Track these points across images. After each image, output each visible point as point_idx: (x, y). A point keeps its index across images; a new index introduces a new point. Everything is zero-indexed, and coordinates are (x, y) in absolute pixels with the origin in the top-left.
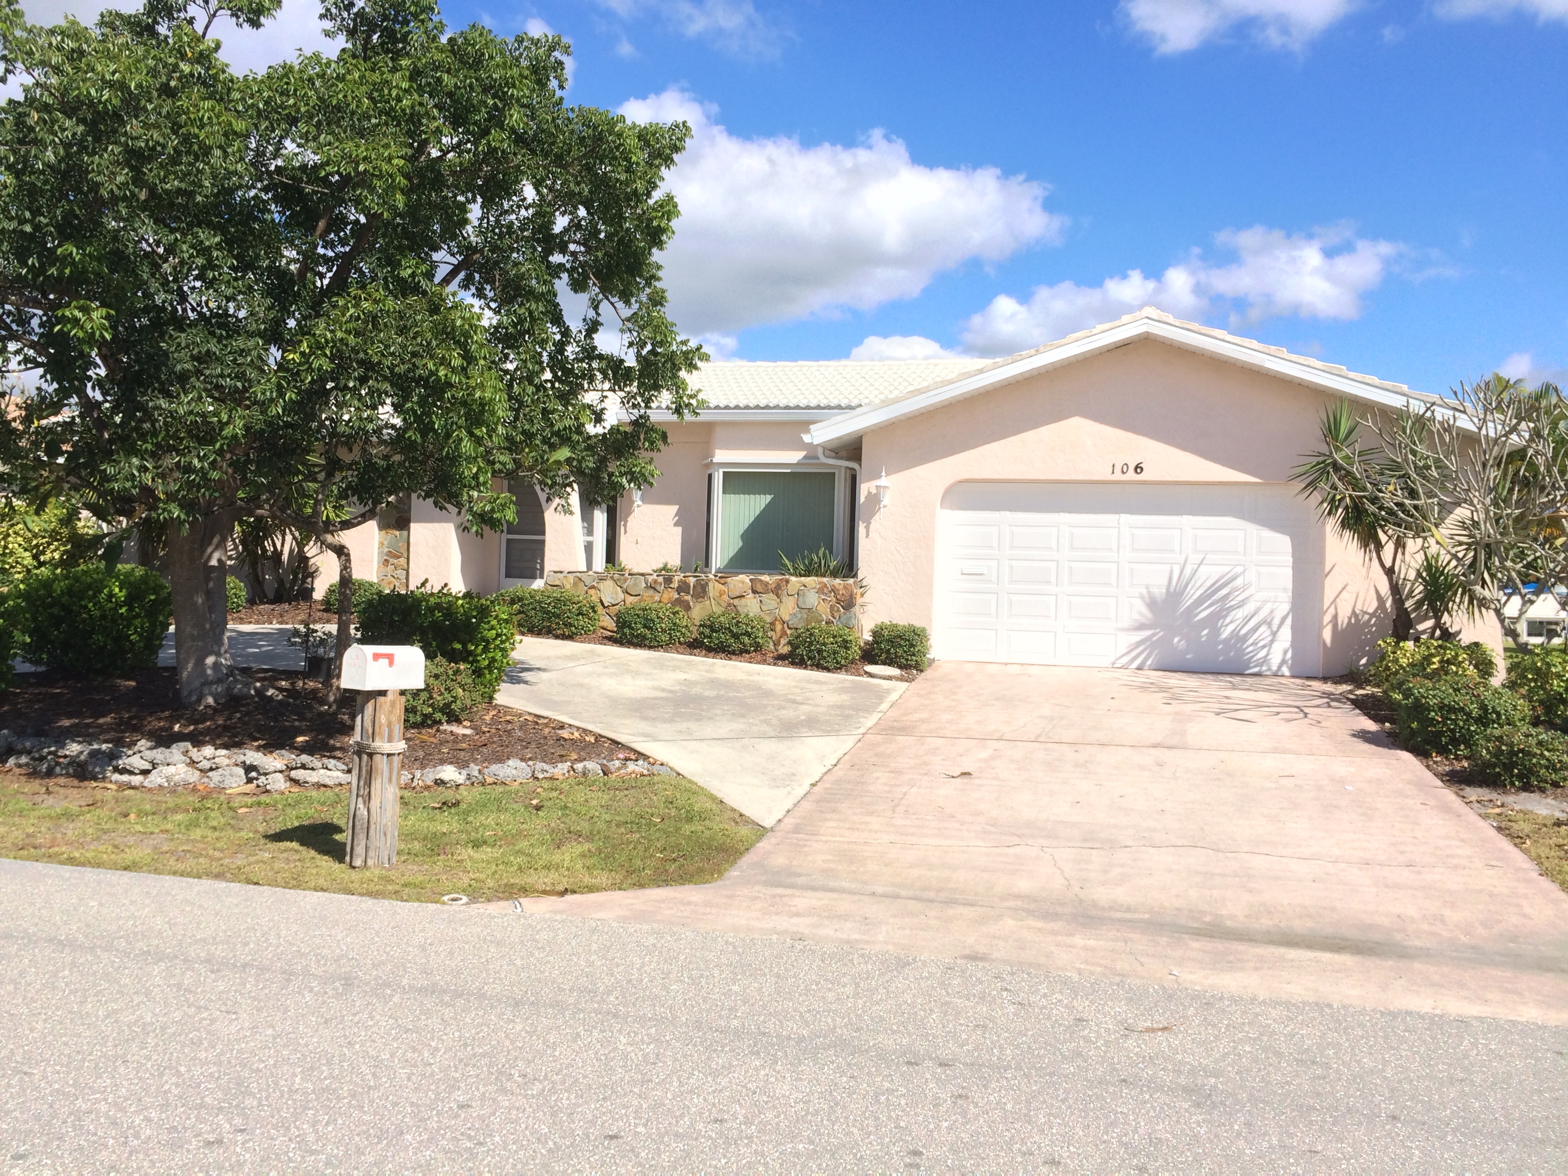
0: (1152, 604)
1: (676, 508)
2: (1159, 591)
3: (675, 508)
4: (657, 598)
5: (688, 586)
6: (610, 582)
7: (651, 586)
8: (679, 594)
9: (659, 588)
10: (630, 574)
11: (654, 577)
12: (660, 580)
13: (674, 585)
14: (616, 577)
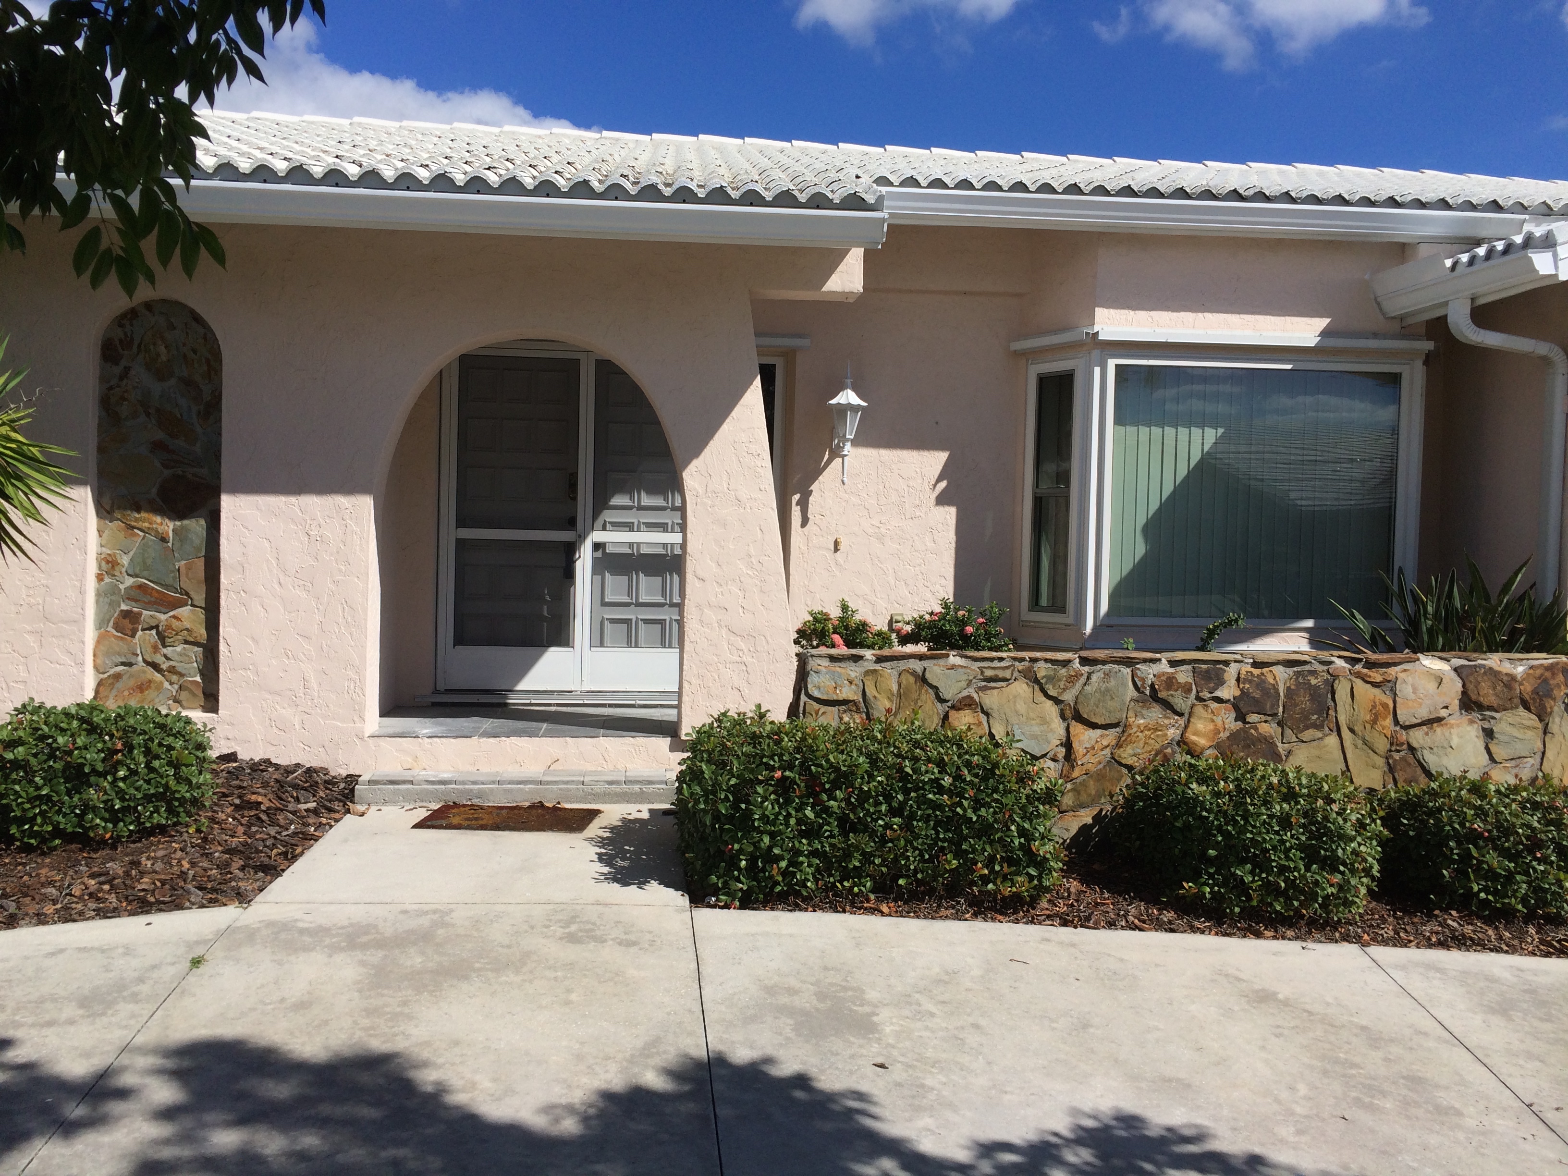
1: (940, 458)
3: (937, 460)
4: (1173, 733)
5: (1270, 692)
6: (1021, 688)
7: (1155, 696)
8: (1241, 717)
9: (1179, 701)
10: (1084, 661)
11: (1164, 667)
12: (1184, 675)
13: (1228, 692)
14: (1042, 670)
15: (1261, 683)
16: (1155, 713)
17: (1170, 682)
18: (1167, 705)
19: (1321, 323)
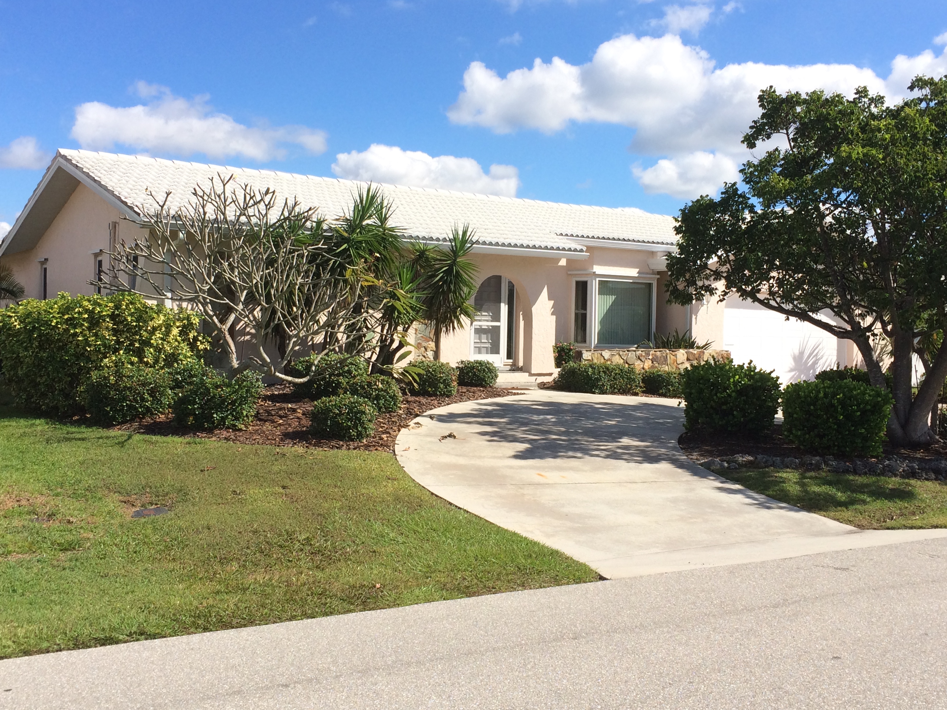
0: (795, 358)
2: (797, 352)
4: (642, 366)
5: (657, 357)
6: (617, 356)
7: (639, 358)
8: (652, 363)
9: (643, 360)
10: (628, 351)
11: (640, 352)
12: (644, 354)
13: (650, 357)
14: (621, 353)
15: (655, 355)
16: (639, 362)
17: (642, 355)
18: (641, 360)
19: (637, 270)
